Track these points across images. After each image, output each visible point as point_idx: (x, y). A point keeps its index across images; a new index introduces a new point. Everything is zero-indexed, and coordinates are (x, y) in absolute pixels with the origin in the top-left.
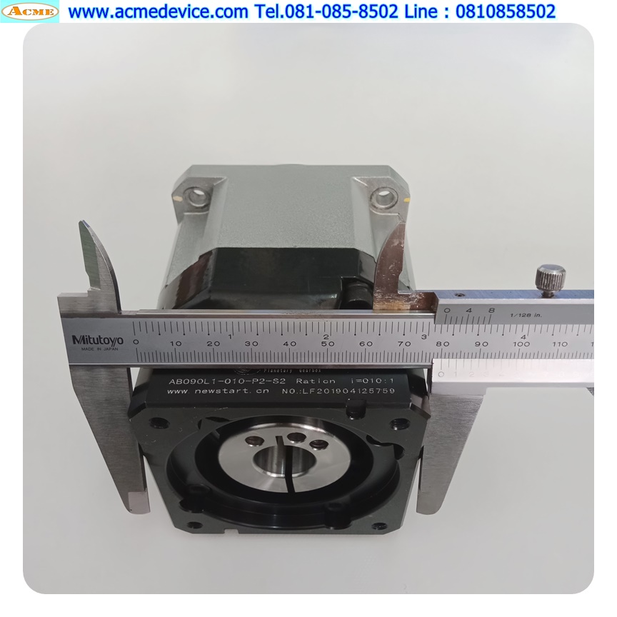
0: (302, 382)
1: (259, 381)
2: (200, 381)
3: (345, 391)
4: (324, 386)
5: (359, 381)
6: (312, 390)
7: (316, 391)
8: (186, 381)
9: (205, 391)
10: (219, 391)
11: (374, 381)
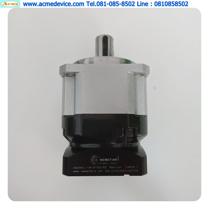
0: (111, 167)
1: (99, 167)
2: (82, 168)
3: (124, 171)
4: (118, 169)
5: (128, 167)
6: (114, 171)
7: (115, 171)
8: (78, 168)
9: (84, 171)
10: (88, 171)
11: (132, 167)
